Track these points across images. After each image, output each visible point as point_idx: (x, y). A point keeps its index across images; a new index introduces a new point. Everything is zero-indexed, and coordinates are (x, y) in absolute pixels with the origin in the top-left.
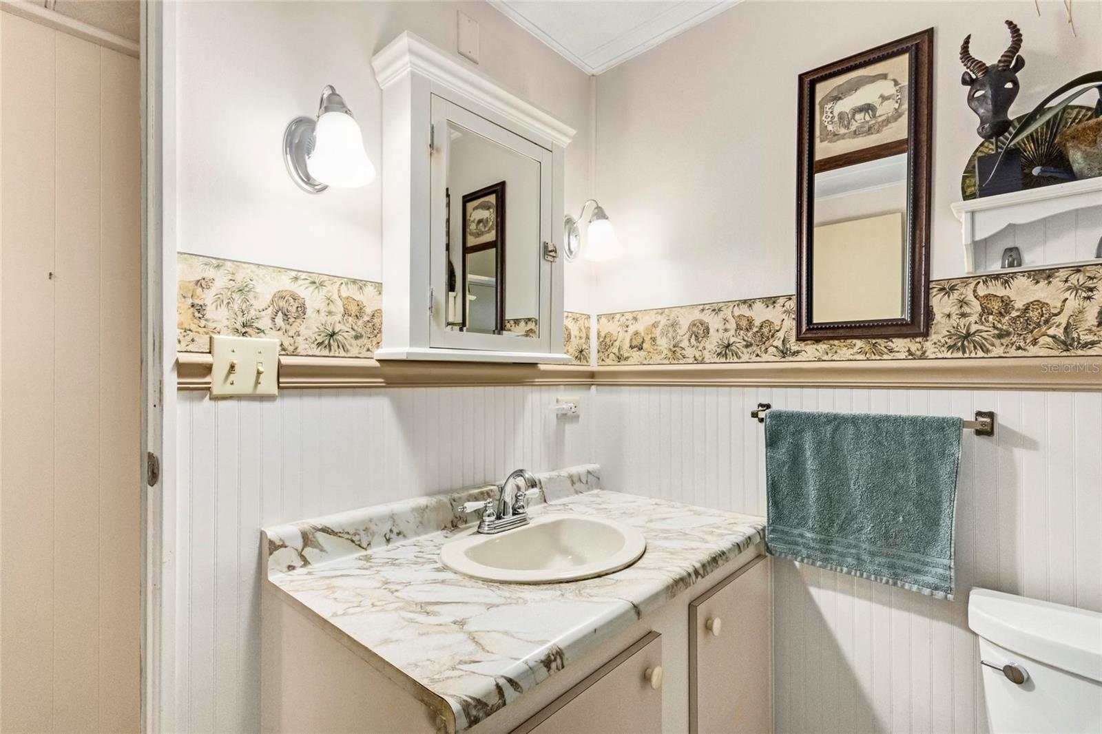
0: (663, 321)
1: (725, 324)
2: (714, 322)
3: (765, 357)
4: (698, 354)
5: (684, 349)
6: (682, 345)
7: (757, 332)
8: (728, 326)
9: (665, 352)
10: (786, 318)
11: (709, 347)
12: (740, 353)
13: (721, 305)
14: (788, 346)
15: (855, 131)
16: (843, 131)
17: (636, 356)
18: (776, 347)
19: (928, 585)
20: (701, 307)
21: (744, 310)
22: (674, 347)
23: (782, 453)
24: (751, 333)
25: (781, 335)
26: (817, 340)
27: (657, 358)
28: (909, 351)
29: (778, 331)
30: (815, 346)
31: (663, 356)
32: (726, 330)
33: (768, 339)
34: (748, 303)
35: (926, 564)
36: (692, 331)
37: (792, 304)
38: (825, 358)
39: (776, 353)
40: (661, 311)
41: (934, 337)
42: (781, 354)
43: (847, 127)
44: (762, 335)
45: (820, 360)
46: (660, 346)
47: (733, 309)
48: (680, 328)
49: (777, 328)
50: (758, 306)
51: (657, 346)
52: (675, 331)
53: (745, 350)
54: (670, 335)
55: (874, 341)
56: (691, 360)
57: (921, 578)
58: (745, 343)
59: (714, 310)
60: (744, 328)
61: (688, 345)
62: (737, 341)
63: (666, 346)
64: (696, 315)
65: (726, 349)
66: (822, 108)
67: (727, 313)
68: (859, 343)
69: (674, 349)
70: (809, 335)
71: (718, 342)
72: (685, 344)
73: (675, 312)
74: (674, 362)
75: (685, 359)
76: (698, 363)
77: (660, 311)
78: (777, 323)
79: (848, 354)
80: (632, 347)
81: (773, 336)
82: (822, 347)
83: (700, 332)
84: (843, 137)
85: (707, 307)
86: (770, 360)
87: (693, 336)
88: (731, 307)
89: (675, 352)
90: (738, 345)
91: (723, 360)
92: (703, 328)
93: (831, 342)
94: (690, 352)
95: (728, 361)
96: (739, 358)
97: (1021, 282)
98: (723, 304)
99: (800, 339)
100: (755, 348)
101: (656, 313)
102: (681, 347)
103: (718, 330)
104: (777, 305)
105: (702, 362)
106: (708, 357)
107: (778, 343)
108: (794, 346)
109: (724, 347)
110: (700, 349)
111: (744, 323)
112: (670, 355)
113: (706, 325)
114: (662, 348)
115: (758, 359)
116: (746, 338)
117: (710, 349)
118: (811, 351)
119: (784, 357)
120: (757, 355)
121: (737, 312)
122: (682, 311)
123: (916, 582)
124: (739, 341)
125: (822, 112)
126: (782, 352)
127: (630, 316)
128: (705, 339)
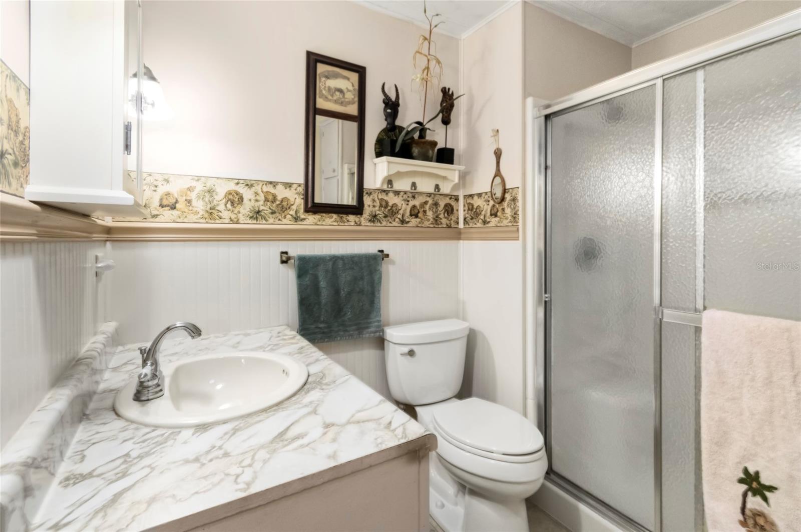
0: (199, 187)
1: (256, 196)
2: (247, 194)
3: (285, 221)
4: (233, 216)
5: (220, 212)
6: (218, 208)
7: (279, 204)
8: (258, 198)
9: (202, 213)
10: (297, 197)
11: (242, 210)
12: (267, 218)
13: (252, 182)
14: (299, 215)
15: (335, 101)
16: (330, 97)
17: (167, 214)
18: (291, 215)
19: (372, 332)
20: (236, 181)
21: (270, 189)
22: (211, 209)
23: (307, 280)
24: (275, 204)
25: (294, 207)
26: (315, 213)
27: (194, 218)
28: (355, 222)
29: (292, 205)
30: (314, 216)
31: (199, 216)
32: (257, 201)
33: (286, 209)
34: (274, 184)
35: (371, 323)
36: (228, 198)
37: (301, 189)
38: (319, 223)
39: (291, 219)
40: (198, 179)
41: (364, 216)
42: (294, 220)
43: (332, 96)
44: (283, 207)
45: (316, 224)
46: (196, 207)
47: (262, 186)
48: (216, 194)
49: (292, 203)
50: (280, 187)
51: (193, 207)
52: (212, 196)
53: (270, 216)
54: (207, 200)
55: (341, 215)
56: (227, 221)
57: (370, 330)
58: (270, 211)
59: (247, 185)
60: (270, 200)
61: (225, 208)
62: (265, 209)
63: (202, 208)
64: (232, 186)
65: (257, 214)
66: (320, 78)
67: (258, 188)
68: (335, 216)
69: (211, 211)
70: (312, 210)
71: (250, 209)
72: (221, 207)
73: (213, 181)
74: (210, 221)
75: (221, 220)
76: (233, 223)
77: (196, 178)
78: (292, 199)
79: (330, 221)
80: (162, 206)
81: (289, 208)
82: (317, 217)
83: (235, 199)
84: (330, 100)
85: (242, 182)
86: (287, 224)
87: (229, 202)
88: (261, 185)
89: (211, 213)
90: (265, 212)
91: (255, 222)
92: (238, 197)
93: (322, 214)
94: (226, 215)
95: (258, 222)
96: (266, 220)
97: (391, 195)
98: (254, 182)
99: (307, 210)
100: (278, 215)
101: (192, 179)
102: (218, 210)
103: (250, 200)
104: (292, 189)
105: (237, 222)
106: (242, 219)
107: (292, 212)
108: (302, 215)
109: (255, 212)
110: (236, 212)
111: (270, 197)
112: (206, 215)
113: (241, 195)
114: (198, 210)
115: (280, 222)
116: (272, 208)
117: (244, 213)
118: (312, 219)
119: (296, 222)
120: (279, 220)
121: (265, 189)
122: (219, 181)
123: (368, 333)
124: (267, 209)
125: (320, 82)
126: (295, 218)
127: (160, 178)
128: (240, 205)
